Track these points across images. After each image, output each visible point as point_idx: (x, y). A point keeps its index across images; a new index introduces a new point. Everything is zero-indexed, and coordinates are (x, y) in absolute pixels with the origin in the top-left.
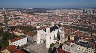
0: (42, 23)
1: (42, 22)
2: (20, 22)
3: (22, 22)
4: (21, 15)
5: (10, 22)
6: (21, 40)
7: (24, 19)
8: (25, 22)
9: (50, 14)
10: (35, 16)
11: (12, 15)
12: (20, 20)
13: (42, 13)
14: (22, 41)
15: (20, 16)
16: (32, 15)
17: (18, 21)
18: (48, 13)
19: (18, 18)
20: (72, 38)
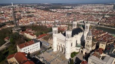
0: (59, 22)
2: (33, 20)
3: (35, 21)
4: (35, 12)
5: (22, 20)
6: (33, 45)
7: (38, 17)
8: (38, 20)
9: (70, 11)
10: (51, 13)
11: (25, 12)
12: (33, 18)
13: (59, 10)
14: (34, 47)
15: (33, 12)
16: (47, 12)
17: (31, 19)
18: (66, 10)
19: (31, 15)
20: (102, 46)
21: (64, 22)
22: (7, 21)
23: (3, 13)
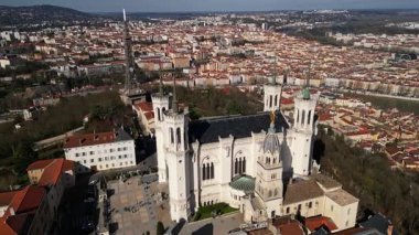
0: (341, 86)
1: (340, 83)
2: (244, 70)
3: (249, 73)
4: (262, 42)
5: (208, 67)
6: (108, 146)
7: (267, 60)
8: (261, 73)
10: (323, 48)
11: (228, 41)
12: (248, 62)
14: (113, 154)
15: (255, 43)
16: (308, 45)
17: (241, 65)
19: (244, 52)
21: (365, 87)
22: (165, 66)
23: (166, 42)
